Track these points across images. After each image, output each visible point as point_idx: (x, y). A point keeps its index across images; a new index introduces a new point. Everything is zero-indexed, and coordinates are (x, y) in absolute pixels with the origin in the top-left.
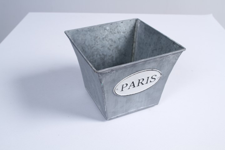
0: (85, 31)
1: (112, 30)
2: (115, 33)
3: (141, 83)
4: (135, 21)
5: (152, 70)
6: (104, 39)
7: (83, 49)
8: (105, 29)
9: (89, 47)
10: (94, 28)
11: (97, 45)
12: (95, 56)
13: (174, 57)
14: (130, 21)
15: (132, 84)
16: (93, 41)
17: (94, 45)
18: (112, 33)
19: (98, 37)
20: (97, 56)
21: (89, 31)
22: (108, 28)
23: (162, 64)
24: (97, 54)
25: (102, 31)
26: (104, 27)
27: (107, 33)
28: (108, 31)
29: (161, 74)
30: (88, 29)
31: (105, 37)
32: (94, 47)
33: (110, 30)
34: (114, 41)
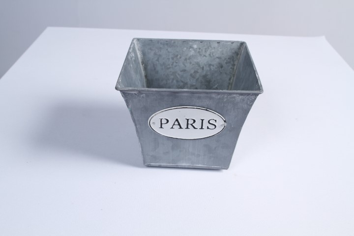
0: (161, 43)
1: (200, 50)
2: (205, 56)
3: (192, 125)
4: (239, 44)
5: (206, 110)
6: (188, 61)
7: (154, 67)
8: (191, 47)
9: (163, 67)
10: (174, 43)
11: (176, 66)
12: (170, 81)
13: (243, 100)
14: (233, 43)
15: (176, 123)
16: (171, 60)
17: (171, 66)
18: (201, 55)
19: (179, 56)
20: (172, 82)
21: (167, 44)
22: (195, 46)
23: (222, 105)
24: (173, 79)
25: (185, 48)
26: (190, 43)
27: (192, 53)
28: (194, 50)
29: (225, 121)
30: (166, 41)
31: (190, 58)
32: (170, 68)
33: (198, 50)
34: (202, 66)
